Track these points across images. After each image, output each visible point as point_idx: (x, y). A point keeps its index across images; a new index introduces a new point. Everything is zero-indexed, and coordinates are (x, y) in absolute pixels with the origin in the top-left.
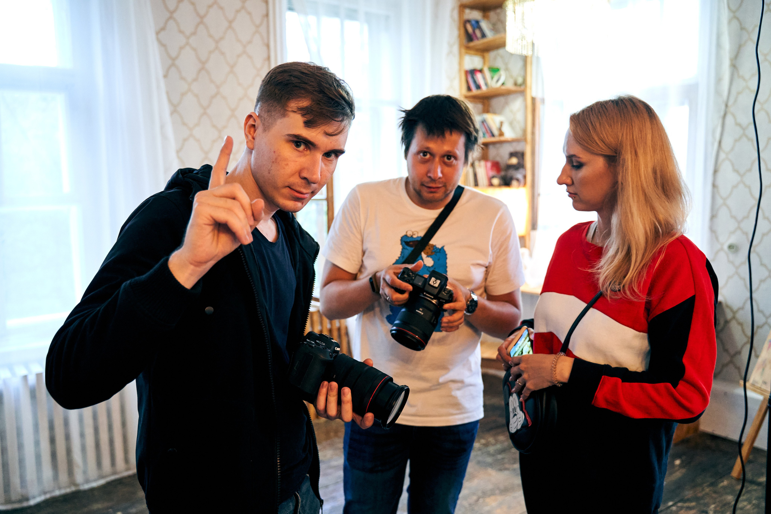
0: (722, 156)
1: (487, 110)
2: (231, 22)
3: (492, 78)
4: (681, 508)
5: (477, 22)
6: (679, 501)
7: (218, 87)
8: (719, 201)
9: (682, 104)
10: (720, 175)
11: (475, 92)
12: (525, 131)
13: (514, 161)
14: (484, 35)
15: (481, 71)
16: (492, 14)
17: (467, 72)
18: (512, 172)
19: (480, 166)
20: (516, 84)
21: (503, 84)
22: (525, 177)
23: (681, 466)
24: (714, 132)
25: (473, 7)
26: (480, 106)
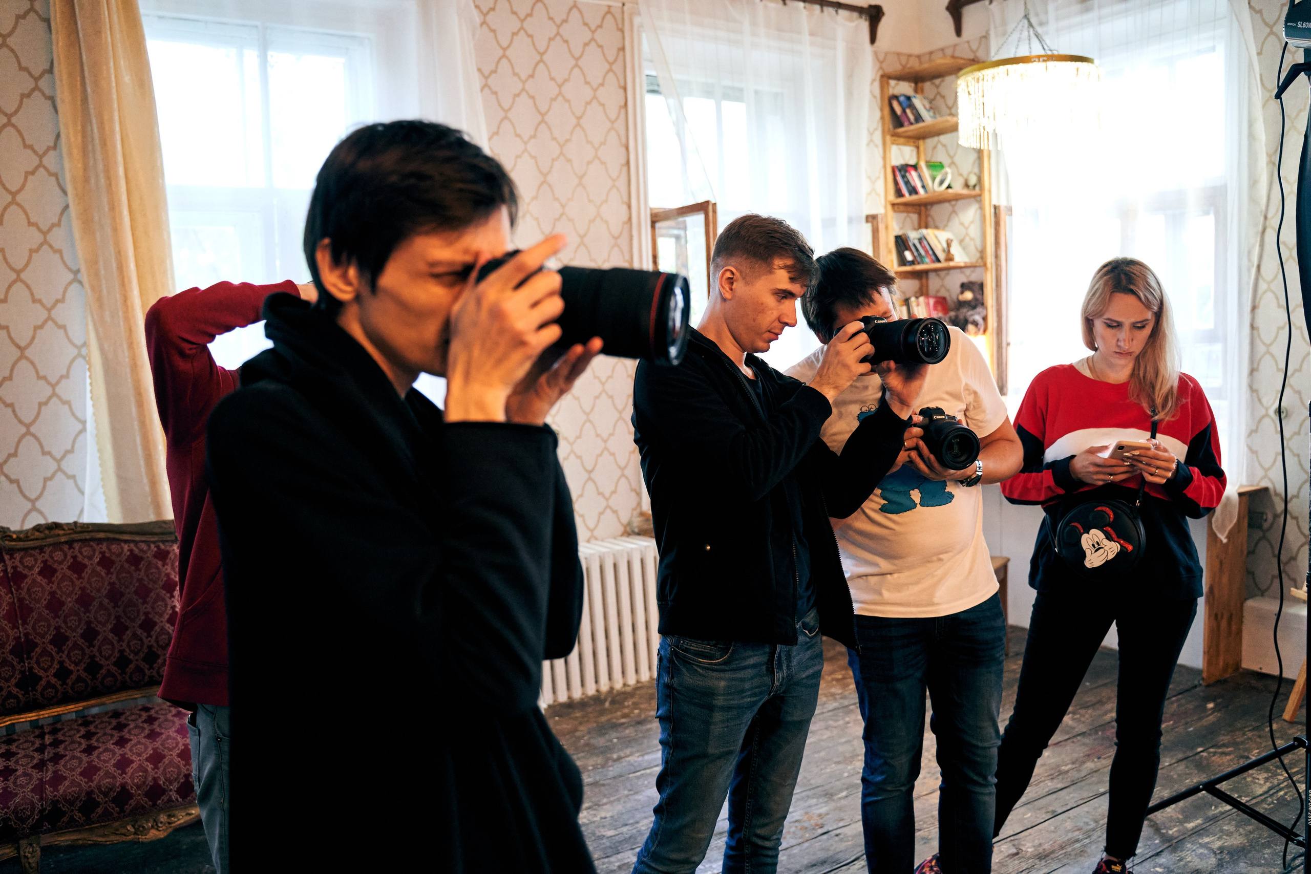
0: (1263, 286)
1: (924, 223)
2: (579, 118)
3: (934, 179)
4: (1215, 754)
5: (908, 98)
6: (1212, 747)
7: (563, 206)
8: (1261, 349)
9: (1207, 213)
10: (1259, 312)
11: (908, 198)
12: (982, 253)
13: (968, 295)
14: (919, 118)
15: (915, 167)
16: (927, 85)
17: (894, 169)
18: (965, 312)
19: (918, 305)
20: (967, 185)
21: (949, 187)
22: (985, 319)
23: (1214, 710)
24: (1250, 253)
25: (900, 78)
26: (915, 217)
